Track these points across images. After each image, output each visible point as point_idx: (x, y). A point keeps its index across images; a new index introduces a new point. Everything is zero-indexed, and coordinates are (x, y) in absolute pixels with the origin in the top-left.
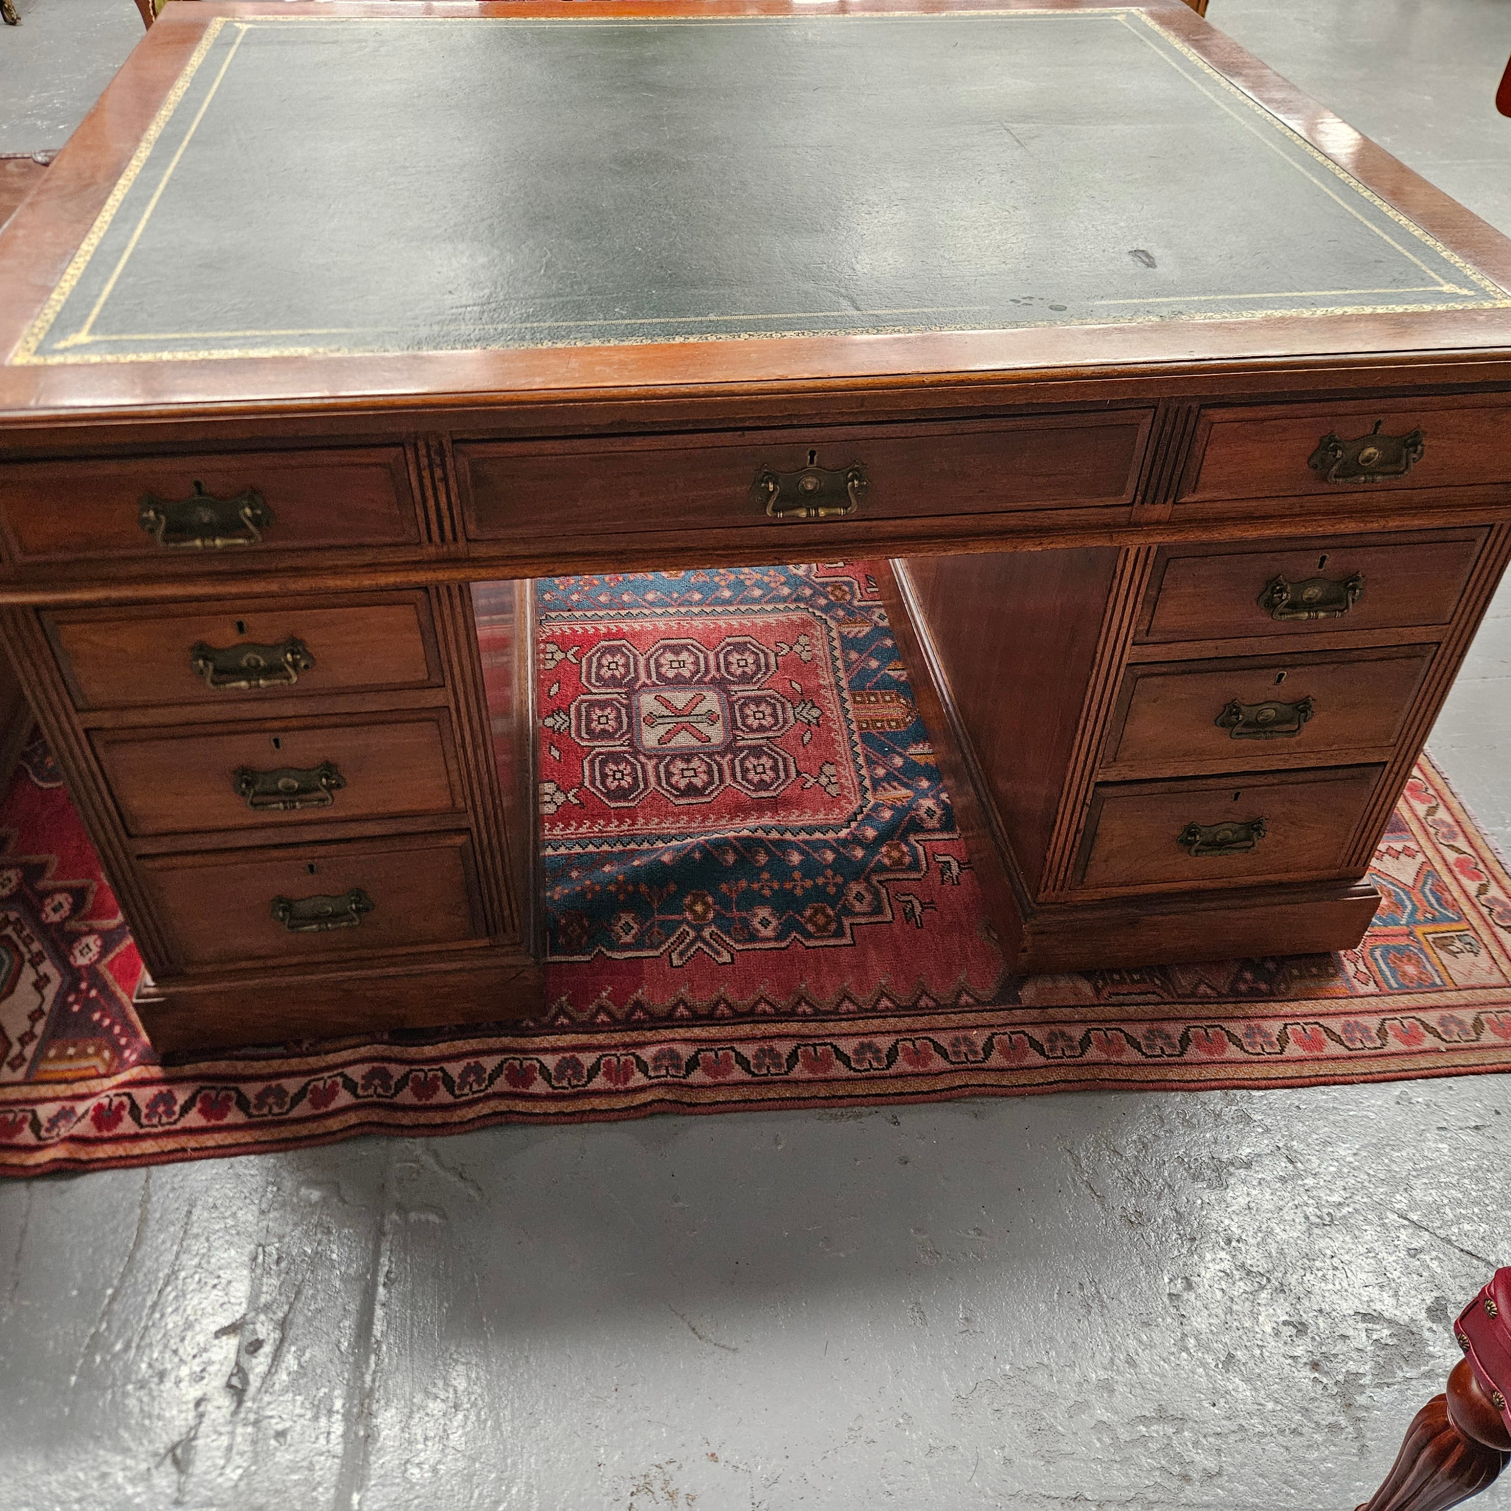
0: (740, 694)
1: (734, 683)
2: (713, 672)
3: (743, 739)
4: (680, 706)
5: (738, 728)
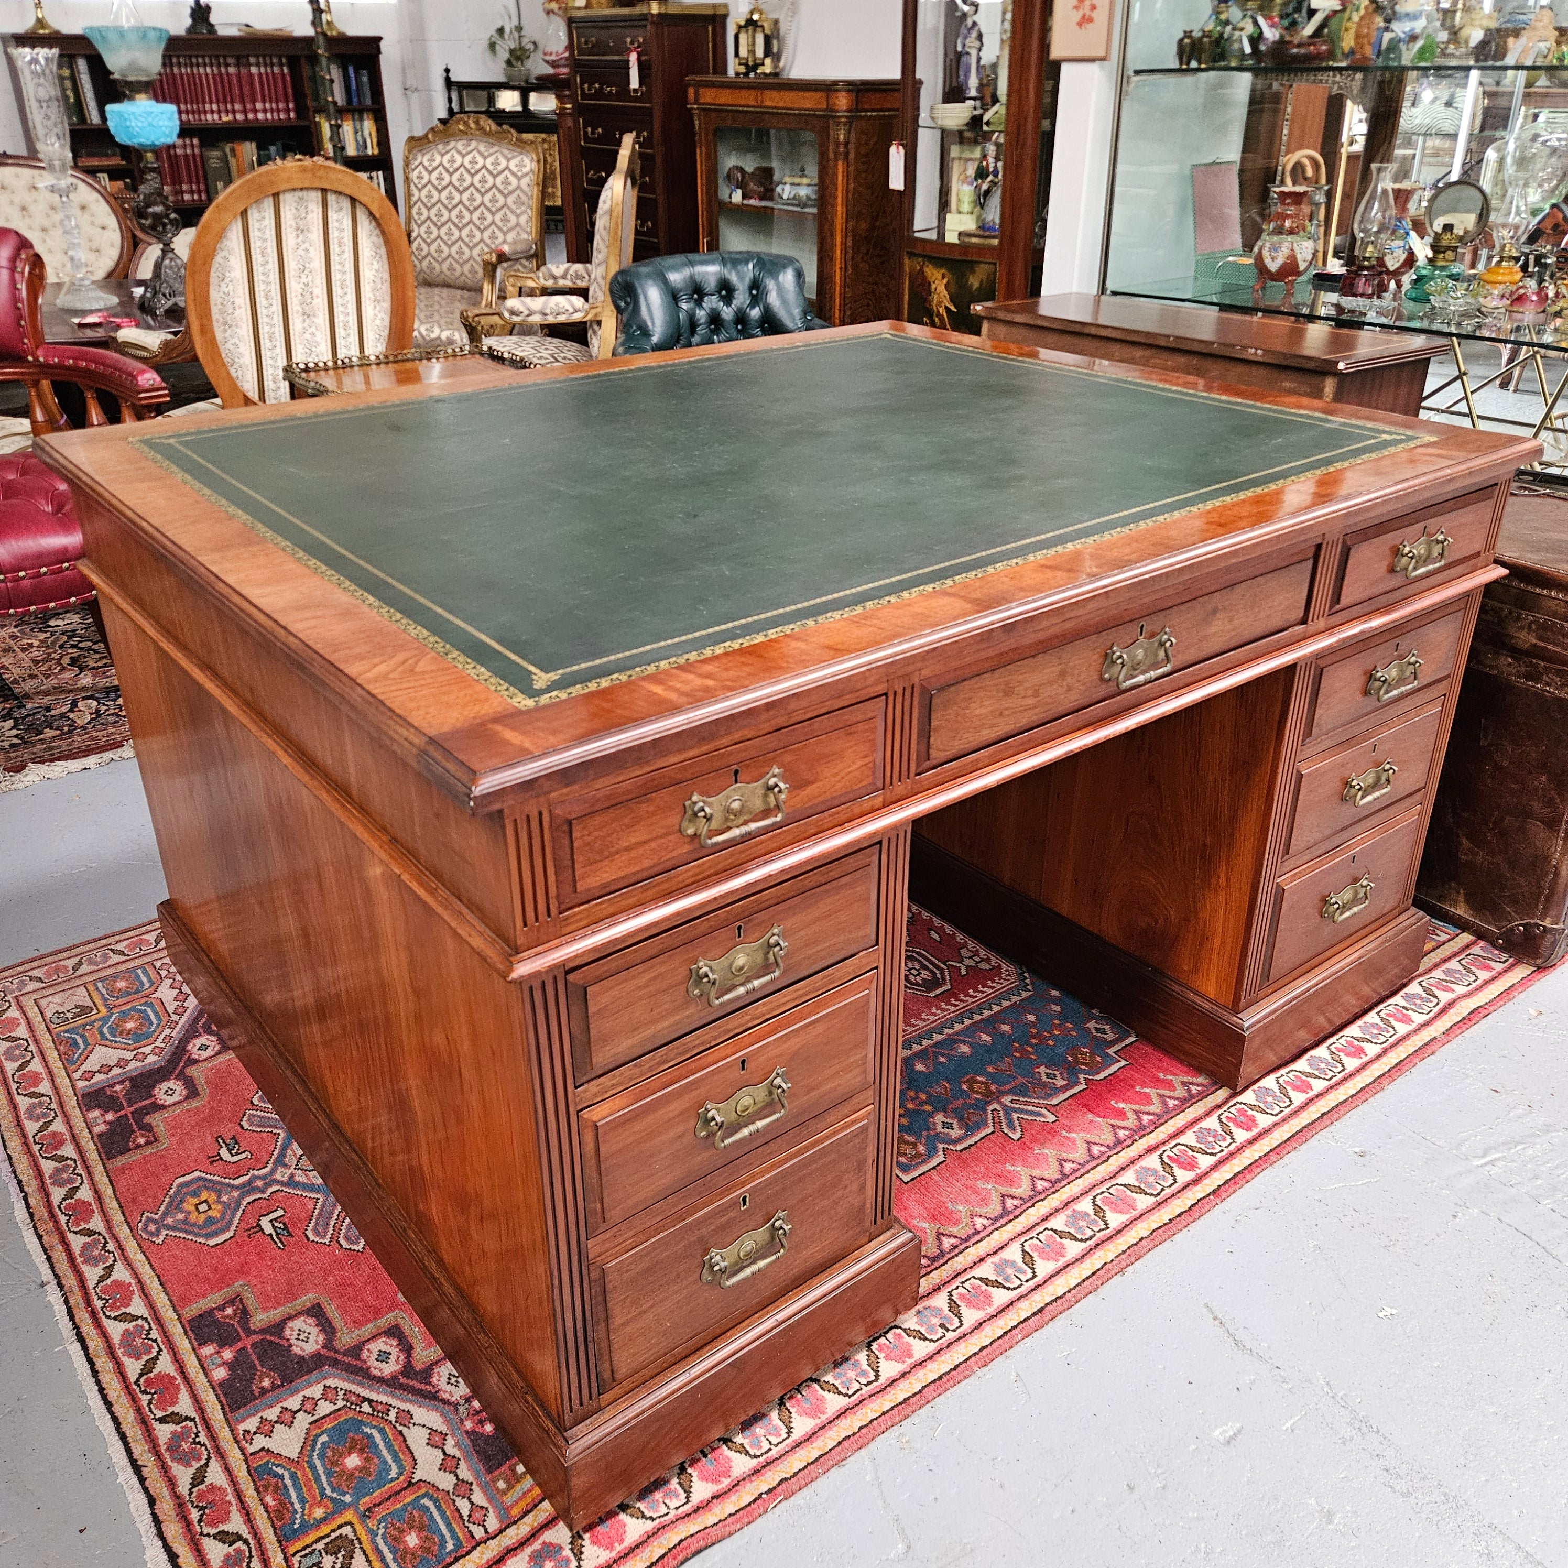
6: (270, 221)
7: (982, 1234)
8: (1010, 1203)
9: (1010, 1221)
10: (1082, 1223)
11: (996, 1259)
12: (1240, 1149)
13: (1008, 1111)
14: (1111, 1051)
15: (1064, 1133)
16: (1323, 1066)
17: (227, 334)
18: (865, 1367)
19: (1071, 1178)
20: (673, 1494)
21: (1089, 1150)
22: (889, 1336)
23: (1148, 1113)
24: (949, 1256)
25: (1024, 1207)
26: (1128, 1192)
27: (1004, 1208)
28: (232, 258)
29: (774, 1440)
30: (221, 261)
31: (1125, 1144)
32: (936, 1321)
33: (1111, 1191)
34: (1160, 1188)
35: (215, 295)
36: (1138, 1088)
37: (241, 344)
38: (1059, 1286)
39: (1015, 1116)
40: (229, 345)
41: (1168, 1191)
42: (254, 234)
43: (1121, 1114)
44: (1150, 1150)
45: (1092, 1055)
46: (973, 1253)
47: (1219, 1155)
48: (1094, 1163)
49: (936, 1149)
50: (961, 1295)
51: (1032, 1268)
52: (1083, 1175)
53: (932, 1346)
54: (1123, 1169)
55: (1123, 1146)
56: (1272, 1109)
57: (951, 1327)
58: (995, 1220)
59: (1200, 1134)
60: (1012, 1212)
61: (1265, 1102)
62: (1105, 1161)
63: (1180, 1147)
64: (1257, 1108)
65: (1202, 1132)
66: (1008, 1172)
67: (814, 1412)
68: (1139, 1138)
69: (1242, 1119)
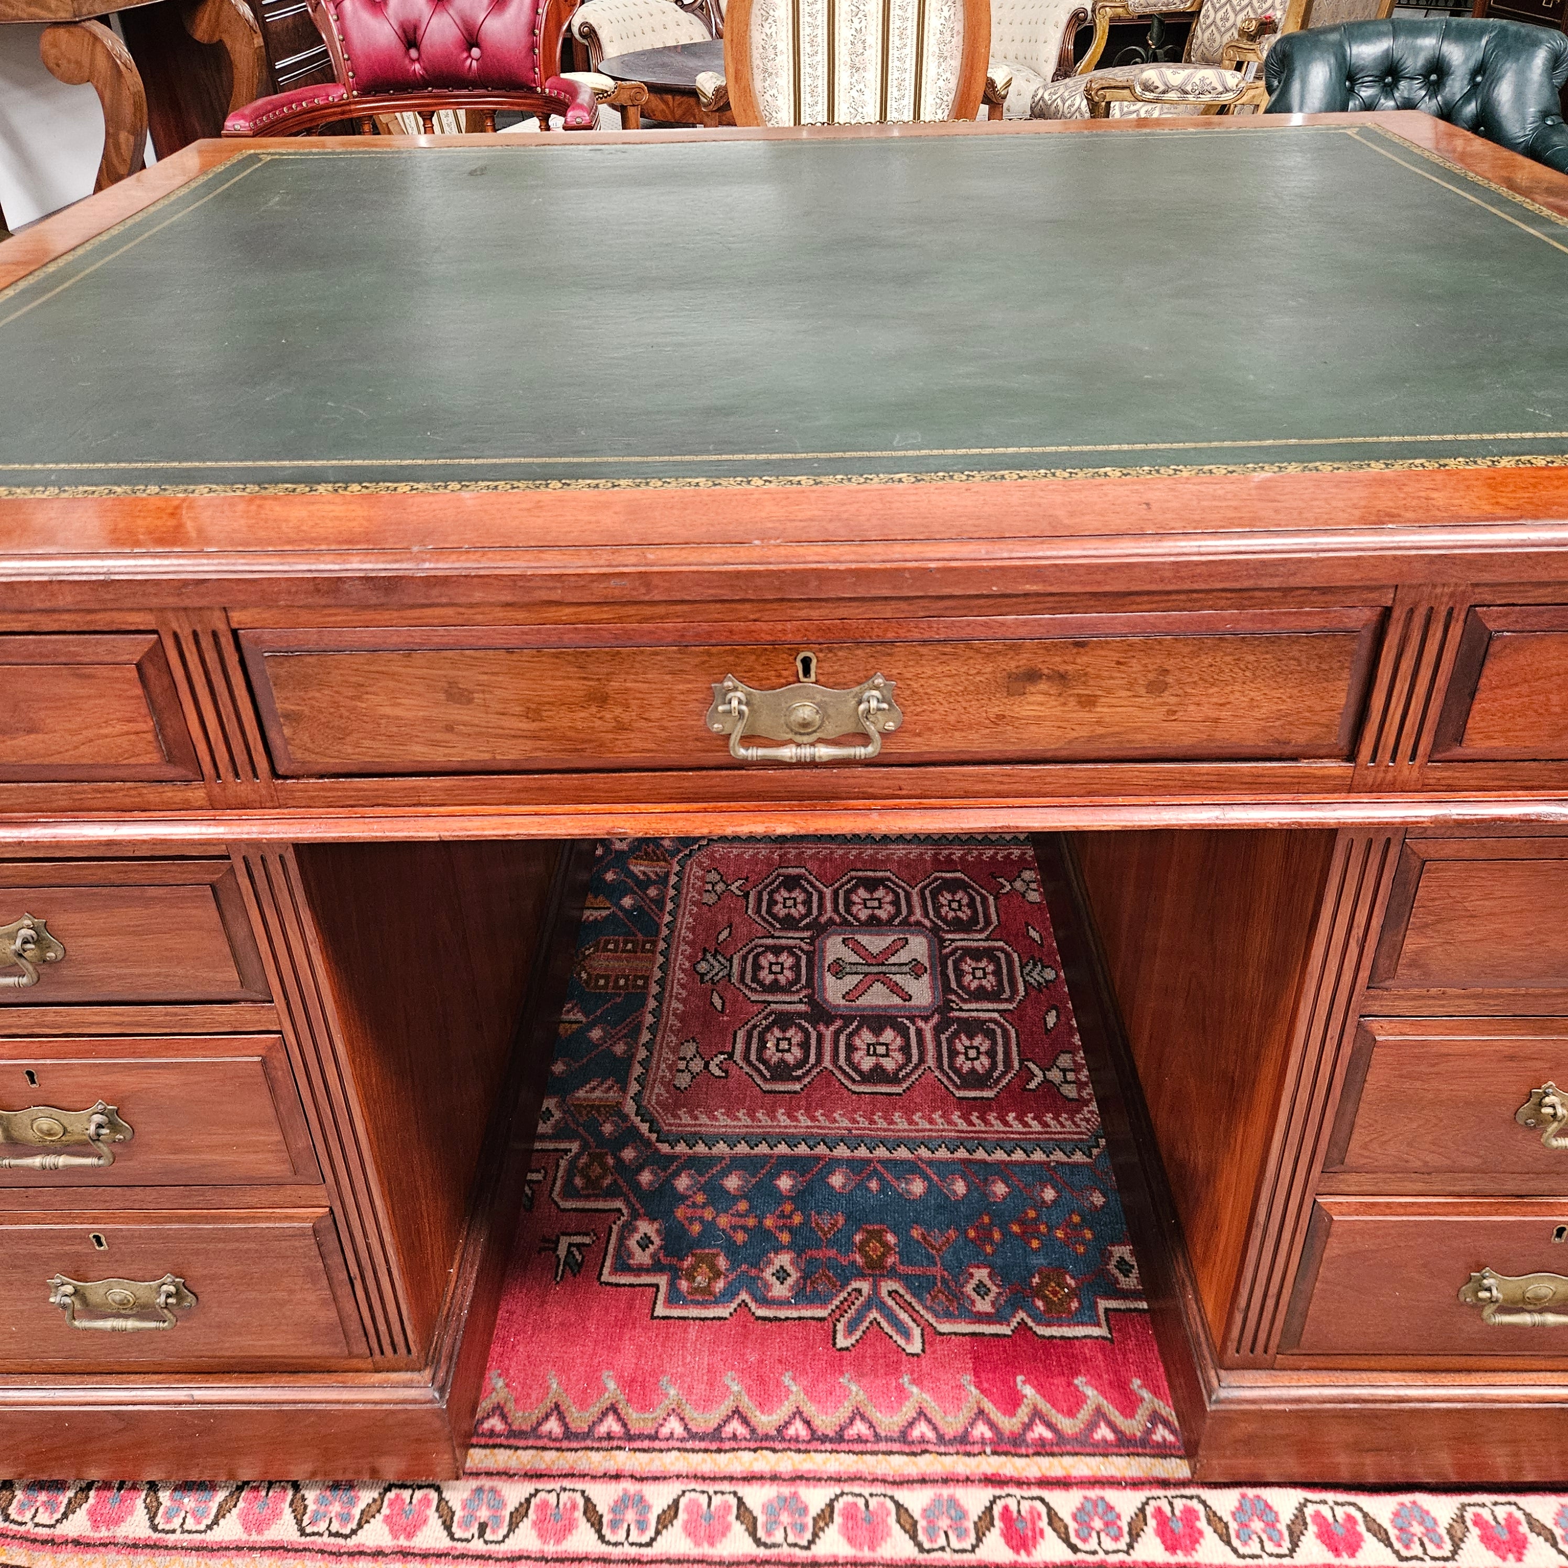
0: (795, 998)
1: (800, 1015)
2: (828, 1033)
3: (802, 939)
4: (878, 986)
5: (806, 953)
8: (733, 1427)
9: (706, 1451)
10: (785, 1518)
11: (631, 1487)
13: (874, 1301)
14: (1103, 1304)
15: (906, 1379)
16: (1417, 1529)
17: (766, 84)
18: (356, 1512)
19: (844, 1446)
20: (50, 1506)
21: (911, 1424)
22: (419, 1494)
23: (1049, 1425)
24: (589, 1443)
25: (744, 1444)
26: (892, 1519)
27: (719, 1428)
29: (190, 1524)
31: (969, 1448)
32: (484, 1514)
33: (873, 1502)
34: (942, 1541)
36: (1079, 1381)
37: (780, 97)
39: (874, 1314)
40: (767, 97)
41: (947, 1557)
43: (1012, 1402)
44: (991, 1480)
45: (1074, 1293)
46: (623, 1460)
47: (1080, 1556)
48: (896, 1447)
49: (734, 1295)
50: (545, 1505)
51: (658, 1532)
52: (862, 1453)
53: (444, 1543)
54: (923, 1481)
55: (962, 1449)
56: (1245, 1543)
57: (489, 1536)
58: (693, 1436)
59: (1089, 1506)
60: (721, 1440)
61: (1244, 1525)
62: (914, 1454)
63: (1038, 1505)
64: (1220, 1526)
65: (1095, 1505)
66: (778, 1383)
67: (254, 1524)
68: (994, 1453)
69: (1178, 1527)
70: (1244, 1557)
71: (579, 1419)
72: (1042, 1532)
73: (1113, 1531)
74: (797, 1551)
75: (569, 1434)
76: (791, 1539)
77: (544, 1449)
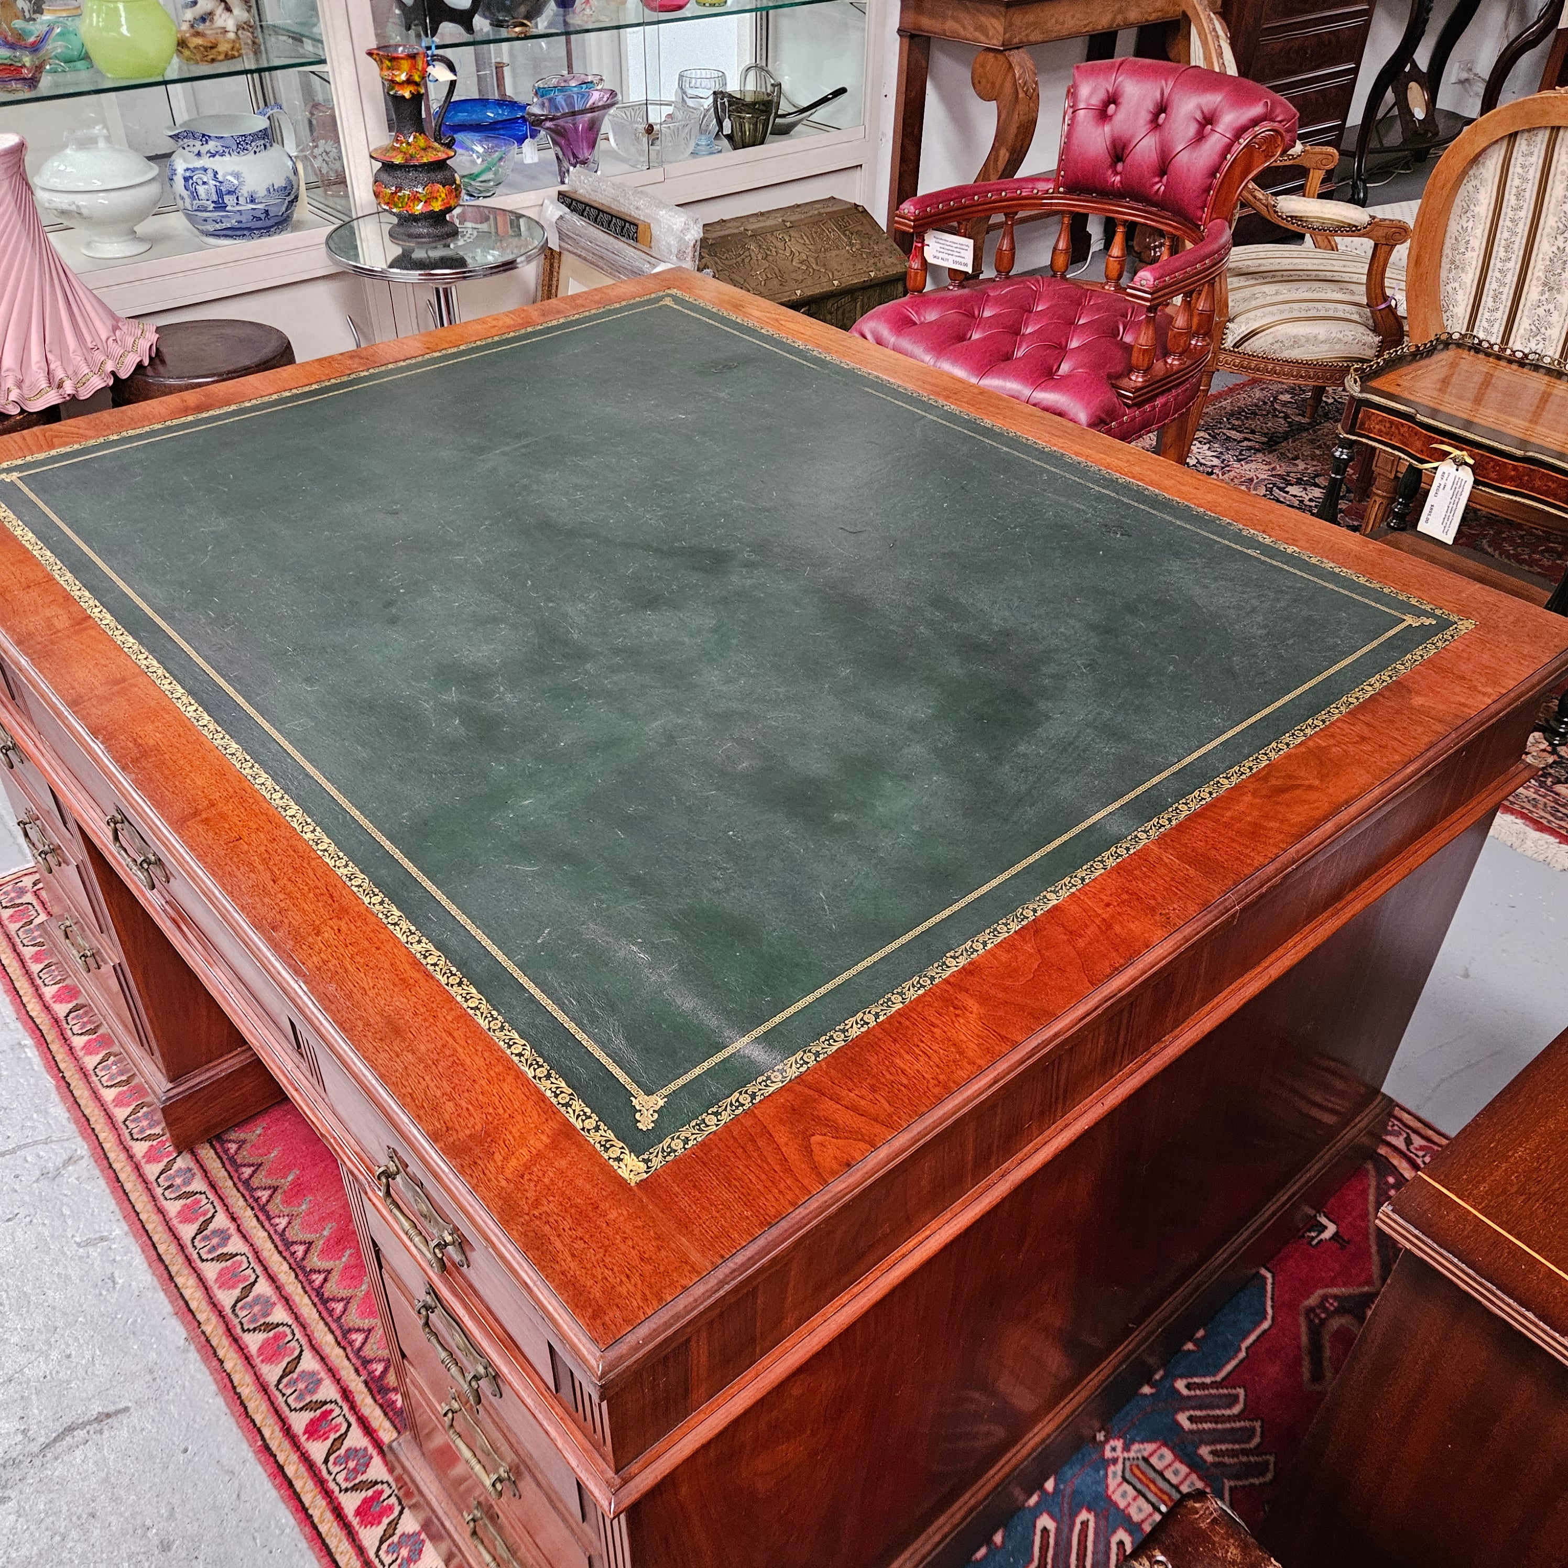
6: (1537, 160)
7: (266, 1224)
8: (300, 1250)
9: (276, 1247)
10: (256, 1309)
11: (232, 1230)
12: (328, 1494)
17: (1451, 275)
19: (321, 1307)
21: (358, 1330)
22: (172, 1148)
24: (247, 1194)
25: (292, 1261)
26: (288, 1359)
27: (293, 1243)
28: (1482, 190)
30: (1471, 189)
31: (361, 1368)
32: (178, 1181)
33: (294, 1343)
35: (1453, 227)
37: (1460, 292)
38: (187, 1282)
40: (1449, 288)
41: (280, 1400)
42: (1515, 169)
44: (345, 1392)
46: (246, 1215)
47: (323, 1468)
48: (338, 1333)
50: (199, 1201)
51: (212, 1260)
52: (323, 1319)
53: (152, 1178)
54: (323, 1359)
55: (358, 1364)
56: (387, 1552)
57: (166, 1193)
58: (282, 1234)
59: (361, 1453)
60: (288, 1249)
61: (399, 1544)
62: (339, 1344)
63: (345, 1426)
64: (391, 1531)
65: (364, 1457)
66: (344, 1249)
67: (119, 1102)
68: (366, 1383)
69: (376, 1508)
70: (377, 1556)
71: (261, 1179)
72: (327, 1438)
73: (352, 1476)
74: (239, 1327)
75: (246, 1183)
76: (244, 1321)
77: (231, 1178)
